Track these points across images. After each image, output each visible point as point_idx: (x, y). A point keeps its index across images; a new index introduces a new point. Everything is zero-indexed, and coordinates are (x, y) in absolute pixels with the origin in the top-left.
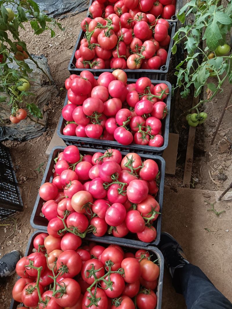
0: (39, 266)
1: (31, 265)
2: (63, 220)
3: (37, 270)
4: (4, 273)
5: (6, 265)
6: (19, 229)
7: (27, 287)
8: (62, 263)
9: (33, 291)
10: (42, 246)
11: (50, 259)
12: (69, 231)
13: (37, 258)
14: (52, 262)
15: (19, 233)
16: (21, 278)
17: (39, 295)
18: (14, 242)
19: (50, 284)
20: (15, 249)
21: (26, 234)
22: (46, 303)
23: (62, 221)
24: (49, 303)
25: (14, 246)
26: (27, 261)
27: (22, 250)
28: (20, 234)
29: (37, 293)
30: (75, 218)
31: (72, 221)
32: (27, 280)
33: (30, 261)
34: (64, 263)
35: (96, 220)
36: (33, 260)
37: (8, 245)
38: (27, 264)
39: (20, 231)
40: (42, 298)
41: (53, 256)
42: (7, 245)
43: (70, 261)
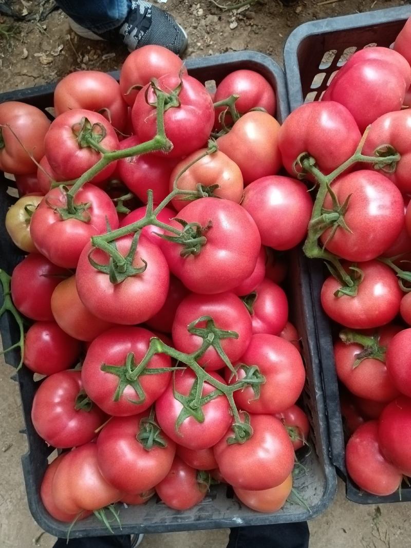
0: (170, 135)
1: (166, 103)
2: (358, 156)
3: (155, 134)
4: (130, 32)
5: (148, 28)
6: (238, 20)
7: (94, 118)
8: (209, 228)
9: (89, 148)
10: (235, 112)
11: (206, 163)
12: (318, 196)
13: (192, 112)
14: (198, 178)
15: (229, 23)
16: (118, 82)
17: (85, 176)
18: (203, 22)
19: (132, 192)
20: (190, 34)
21: (232, 44)
22: (71, 210)
23: (353, 151)
24: (75, 225)
25: (195, 28)
26: (174, 81)
27: (193, 52)
28: (228, 28)
29: (90, 167)
30: (381, 207)
31: (365, 201)
32: (116, 106)
33: (175, 93)
34: (211, 234)
35: (384, 284)
36: (183, 101)
37: (192, 9)
38: (162, 84)
39: (233, 25)
40: (81, 189)
41: (220, 173)
42: (191, 6)
43: (222, 255)
